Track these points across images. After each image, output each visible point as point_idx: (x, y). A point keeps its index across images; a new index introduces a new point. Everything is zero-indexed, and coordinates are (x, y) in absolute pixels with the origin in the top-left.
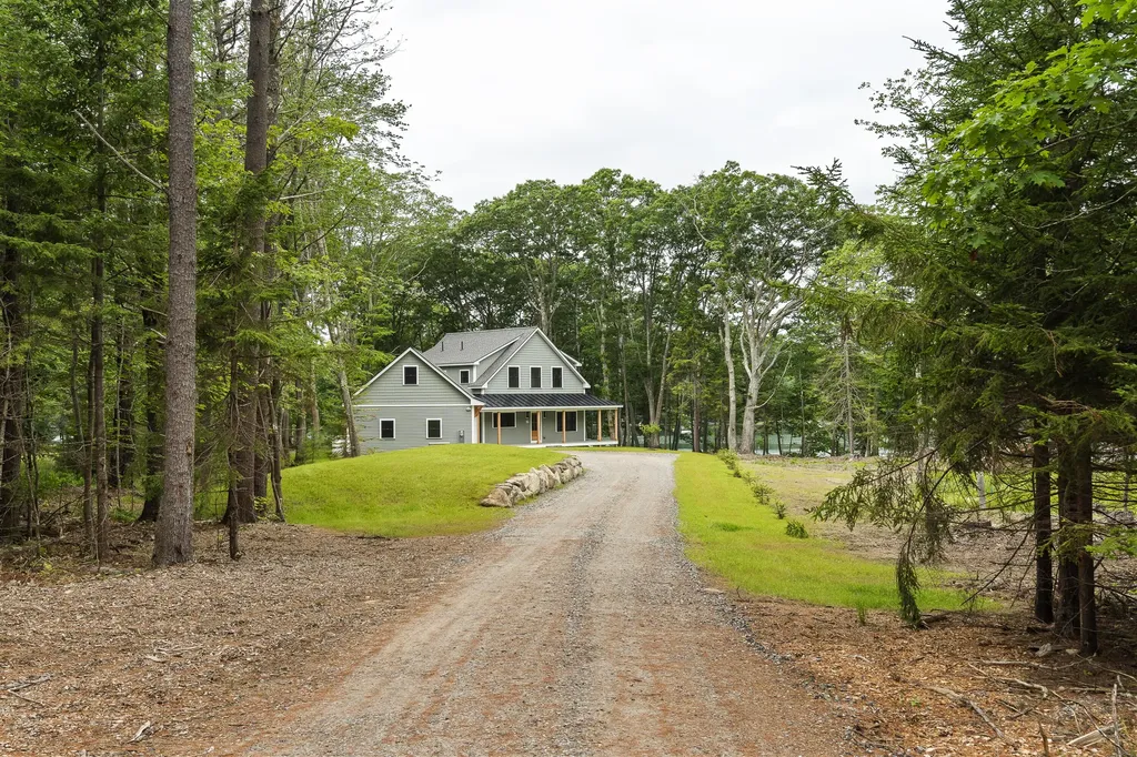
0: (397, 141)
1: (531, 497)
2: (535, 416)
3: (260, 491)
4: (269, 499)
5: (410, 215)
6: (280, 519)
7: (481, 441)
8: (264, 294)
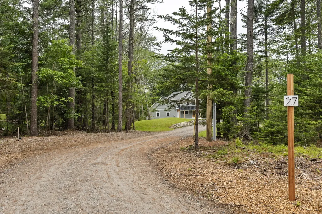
0: (160, 50)
1: (181, 127)
2: (193, 111)
3: (131, 125)
4: (132, 126)
5: (165, 63)
6: (134, 129)
7: (180, 117)
8: (131, 94)
